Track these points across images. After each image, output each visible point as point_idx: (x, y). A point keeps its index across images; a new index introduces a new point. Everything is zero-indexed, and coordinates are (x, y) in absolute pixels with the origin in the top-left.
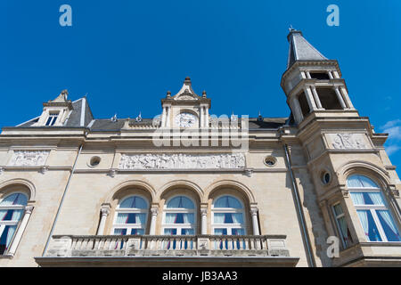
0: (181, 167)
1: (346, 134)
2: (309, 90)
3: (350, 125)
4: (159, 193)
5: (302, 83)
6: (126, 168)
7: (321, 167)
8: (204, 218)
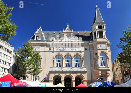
0: (68, 51)
1: (102, 45)
2: (97, 32)
3: (104, 43)
4: (64, 56)
5: (96, 30)
6: (56, 51)
7: (96, 52)
8: (73, 61)
